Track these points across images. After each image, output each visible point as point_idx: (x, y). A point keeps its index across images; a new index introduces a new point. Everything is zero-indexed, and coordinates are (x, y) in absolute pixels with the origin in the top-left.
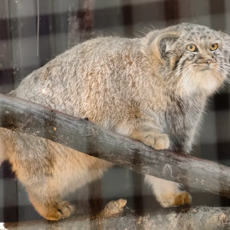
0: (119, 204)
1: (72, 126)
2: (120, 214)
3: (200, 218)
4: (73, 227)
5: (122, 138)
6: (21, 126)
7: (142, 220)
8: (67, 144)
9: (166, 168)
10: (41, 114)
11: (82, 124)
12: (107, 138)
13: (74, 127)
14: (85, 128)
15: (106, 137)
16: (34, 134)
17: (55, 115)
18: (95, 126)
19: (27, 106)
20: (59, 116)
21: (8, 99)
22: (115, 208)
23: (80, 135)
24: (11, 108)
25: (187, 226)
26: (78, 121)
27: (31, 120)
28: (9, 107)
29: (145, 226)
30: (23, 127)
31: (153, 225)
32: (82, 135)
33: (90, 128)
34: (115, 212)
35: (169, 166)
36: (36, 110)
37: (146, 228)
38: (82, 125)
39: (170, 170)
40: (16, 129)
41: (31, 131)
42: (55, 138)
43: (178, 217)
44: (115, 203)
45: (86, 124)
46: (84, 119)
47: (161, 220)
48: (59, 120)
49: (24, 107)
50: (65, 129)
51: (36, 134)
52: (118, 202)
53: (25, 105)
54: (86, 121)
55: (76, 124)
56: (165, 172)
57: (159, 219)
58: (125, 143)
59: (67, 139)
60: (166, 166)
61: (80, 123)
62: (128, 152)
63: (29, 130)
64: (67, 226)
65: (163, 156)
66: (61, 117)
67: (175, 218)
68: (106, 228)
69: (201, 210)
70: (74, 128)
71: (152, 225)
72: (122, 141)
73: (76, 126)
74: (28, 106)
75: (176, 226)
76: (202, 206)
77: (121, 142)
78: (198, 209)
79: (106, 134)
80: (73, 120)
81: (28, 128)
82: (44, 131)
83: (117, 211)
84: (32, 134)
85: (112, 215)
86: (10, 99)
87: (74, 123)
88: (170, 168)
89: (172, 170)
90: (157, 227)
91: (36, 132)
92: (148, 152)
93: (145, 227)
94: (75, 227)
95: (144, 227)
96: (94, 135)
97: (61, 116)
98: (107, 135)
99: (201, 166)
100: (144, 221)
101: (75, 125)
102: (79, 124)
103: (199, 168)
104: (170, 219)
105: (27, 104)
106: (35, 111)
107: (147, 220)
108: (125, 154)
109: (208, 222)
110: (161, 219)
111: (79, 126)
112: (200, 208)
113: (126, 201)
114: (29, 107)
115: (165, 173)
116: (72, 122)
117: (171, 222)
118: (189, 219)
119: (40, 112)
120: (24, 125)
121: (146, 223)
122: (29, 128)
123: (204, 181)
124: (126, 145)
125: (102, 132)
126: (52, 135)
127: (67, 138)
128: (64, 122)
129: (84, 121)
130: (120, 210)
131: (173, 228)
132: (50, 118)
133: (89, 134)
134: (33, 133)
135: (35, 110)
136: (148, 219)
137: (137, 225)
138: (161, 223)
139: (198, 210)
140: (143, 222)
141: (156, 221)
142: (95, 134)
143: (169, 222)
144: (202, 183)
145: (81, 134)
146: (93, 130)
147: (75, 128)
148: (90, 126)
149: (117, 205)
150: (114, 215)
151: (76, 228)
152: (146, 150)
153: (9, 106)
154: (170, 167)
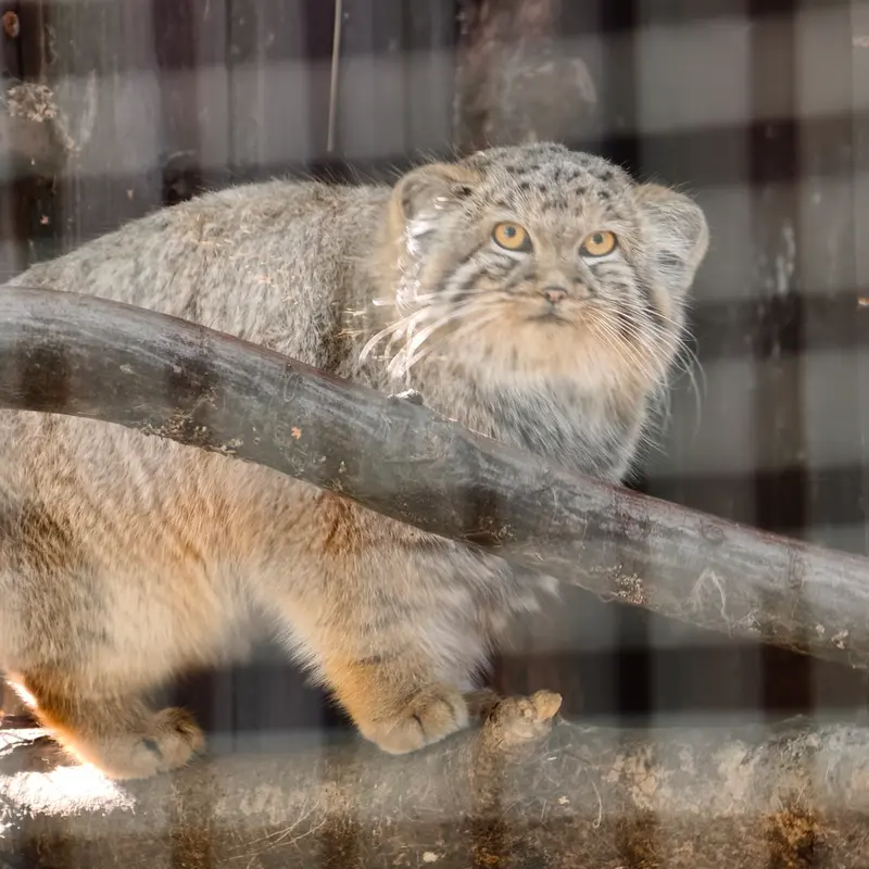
0: (535, 709)
1: (358, 422)
2: (538, 744)
3: (831, 767)
4: (380, 784)
5: (546, 471)
6: (177, 421)
7: (623, 770)
8: (341, 488)
9: (702, 587)
10: (250, 377)
11: (395, 418)
12: (488, 471)
13: (365, 427)
14: (405, 435)
15: (485, 465)
16: (224, 448)
17: (301, 382)
18: (444, 426)
19: (199, 350)
20: (315, 386)
21: (134, 320)
22: (521, 721)
23: (387, 457)
24: (142, 355)
25: (781, 798)
26: (382, 407)
27: (212, 400)
28: (135, 351)
29: (635, 789)
30: (182, 423)
31: (663, 790)
32: (396, 459)
33: (425, 434)
34: (518, 737)
35: (715, 579)
36: (231, 363)
37: (637, 796)
38: (396, 423)
39: (718, 591)
40: (159, 431)
41: (213, 439)
42: (297, 468)
43: (752, 763)
44: (523, 703)
45: (411, 418)
46: (407, 400)
47: (693, 772)
48: (312, 402)
49: (188, 352)
50: (333, 433)
51: (229, 448)
52: (532, 703)
53: (191, 344)
54: (413, 406)
55: (375, 416)
56: (699, 599)
57: (684, 768)
58: (554, 492)
59: (341, 470)
60: (702, 577)
61: (388, 414)
62: (565, 524)
63: (204, 433)
64: (358, 780)
65: (692, 539)
66: (320, 389)
67: (741, 767)
68: (490, 791)
69: (838, 739)
70: (364, 433)
71: (660, 787)
72: (543, 483)
73: (375, 425)
74: (202, 346)
75: (745, 795)
76: (843, 726)
77: (538, 487)
78: (824, 735)
79: (484, 455)
80: (364, 403)
81: (201, 429)
82: (258, 439)
83: (529, 735)
84: (217, 448)
85: (510, 748)
86: (140, 322)
87: (369, 414)
88: (717, 583)
89: (726, 592)
90: (675, 795)
91: (230, 443)
92: (637, 526)
93: (634, 795)
94: (385, 785)
95: (631, 793)
96: (437, 459)
97: (322, 385)
98: (490, 459)
99: (837, 580)
100: (633, 774)
101: (371, 422)
102: (387, 419)
103: (828, 586)
104: (722, 768)
105: (199, 341)
106: (228, 366)
107: (642, 769)
108: (551, 530)
109: (854, 786)
110: (691, 765)
111: (384, 423)
112: (833, 732)
113: (561, 699)
114: (205, 352)
115: (700, 602)
116: (361, 408)
117: (726, 779)
118: (792, 772)
119: (246, 371)
120: (185, 417)
121: (637, 778)
122: (204, 428)
123: (846, 634)
124: (556, 497)
125: (469, 446)
126: (286, 455)
127: (340, 466)
128: (332, 409)
129: (405, 406)
130: (539, 729)
131: (735, 801)
132: (281, 395)
133: (421, 453)
134: (220, 446)
135: (226, 361)
136: (648, 766)
137: (604, 784)
138: (693, 783)
139: (825, 739)
140: (629, 776)
141: (672, 772)
142: (441, 457)
143: (720, 779)
144: (837, 642)
145: (390, 453)
146: (435, 439)
147: (371, 431)
148: (427, 424)
149: (528, 713)
150: (517, 746)
151: (387, 787)
152: (630, 518)
153: (134, 347)
154: (720, 581)
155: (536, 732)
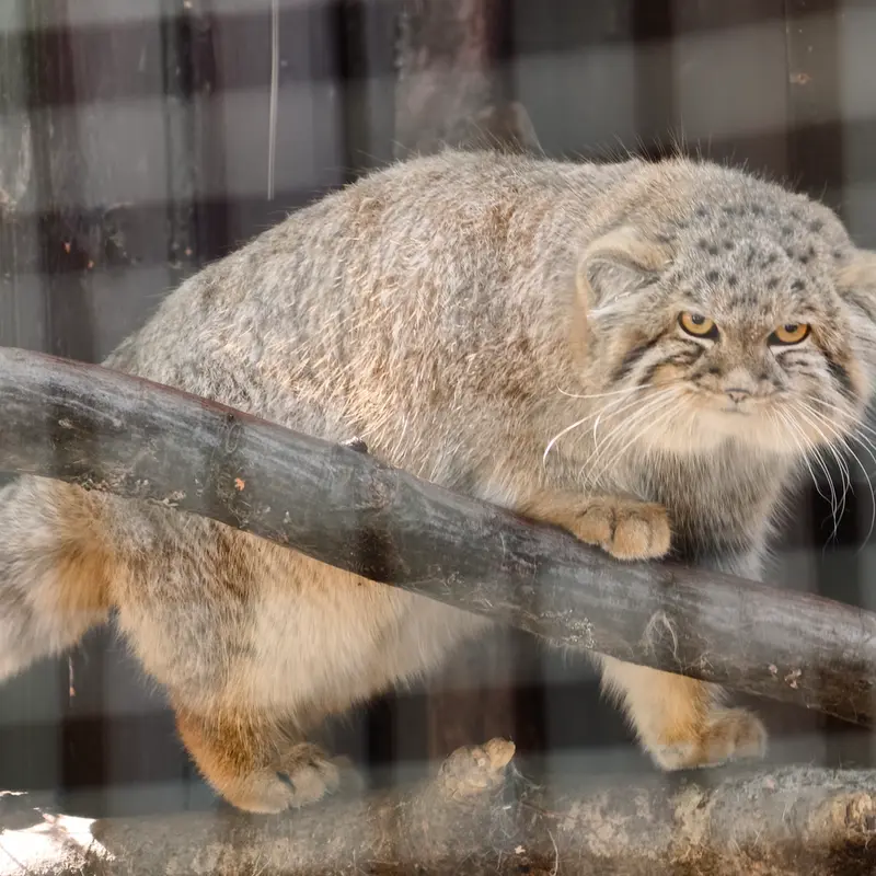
0: (488, 758)
1: (301, 472)
2: (493, 793)
3: (788, 809)
4: (333, 839)
5: (494, 516)
6: (118, 475)
7: (578, 818)
8: (286, 539)
9: (654, 628)
10: (191, 428)
11: (340, 467)
12: (435, 517)
13: (309, 476)
14: (350, 484)
15: (431, 512)
16: (166, 501)
17: (243, 433)
18: (390, 473)
19: (139, 401)
20: (257, 436)
21: (72, 374)
22: (475, 771)
23: (333, 506)
24: (81, 409)
25: (737, 841)
26: (325, 455)
27: (153, 452)
28: (73, 405)
29: (591, 837)
30: (123, 477)
31: (619, 836)
32: (341, 508)
33: (370, 482)
34: (472, 787)
35: (666, 622)
36: (173, 415)
37: (594, 844)
38: (341, 471)
39: (670, 634)
40: (99, 486)
41: (155, 493)
42: (241, 519)
43: (709, 806)
44: (477, 752)
45: (356, 465)
46: (351, 447)
47: (649, 817)
48: (254, 452)
49: (128, 405)
50: (278, 483)
51: (171, 501)
52: (485, 752)
53: (130, 396)
54: (358, 454)
55: (319, 466)
56: (650, 641)
57: (640, 814)
58: (502, 537)
59: (286, 520)
60: (654, 618)
61: (332, 462)
62: (514, 569)
63: (146, 487)
64: (311, 834)
65: (643, 582)
66: (263, 439)
67: (697, 811)
68: (445, 843)
69: (794, 780)
70: (309, 482)
71: (616, 834)
72: (491, 528)
73: (320, 474)
74: (141, 399)
75: (702, 838)
76: (798, 767)
77: (486, 532)
78: (781, 776)
79: (430, 501)
80: (308, 451)
81: (142, 482)
82: (201, 491)
83: (482, 784)
84: (159, 502)
85: (464, 798)
86: (78, 376)
87: (313, 462)
88: (669, 626)
89: (679, 634)
90: (631, 842)
91: (172, 496)
93: (590, 843)
94: (338, 839)
95: (587, 841)
96: (382, 508)
97: (264, 435)
98: (436, 506)
99: (789, 620)
100: (589, 821)
101: (315, 471)
102: (331, 468)
103: (780, 626)
104: (679, 812)
105: (138, 393)
106: (168, 418)
107: (598, 816)
108: (500, 576)
109: (811, 828)
110: (648, 812)
111: (329, 471)
112: (789, 773)
113: (514, 747)
114: (146, 404)
115: (653, 646)
116: (306, 457)
117: (683, 824)
118: (749, 815)
119: (187, 422)
120: (126, 471)
121: (593, 826)
122: (146, 482)
123: (799, 673)
124: (504, 542)
125: (415, 493)
126: (230, 506)
127: (284, 517)
128: (276, 460)
129: (349, 455)
130: (493, 778)
131: (692, 846)
132: (223, 446)
133: (367, 501)
134: (162, 499)
135: (167, 413)
136: (604, 813)
137: (560, 832)
138: (649, 829)
139: (782, 780)
140: (585, 824)
141: (628, 818)
142: (387, 504)
143: (677, 824)
144: (791, 682)
145: (333, 502)
146: (380, 487)
147: (315, 479)
148: (372, 472)
149: (482, 762)
150: (472, 795)
151: (341, 841)
152: (579, 561)
153: (72, 402)
154: (671, 623)
155: (490, 782)
